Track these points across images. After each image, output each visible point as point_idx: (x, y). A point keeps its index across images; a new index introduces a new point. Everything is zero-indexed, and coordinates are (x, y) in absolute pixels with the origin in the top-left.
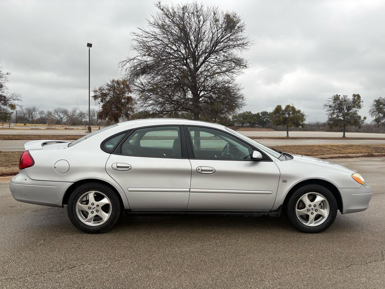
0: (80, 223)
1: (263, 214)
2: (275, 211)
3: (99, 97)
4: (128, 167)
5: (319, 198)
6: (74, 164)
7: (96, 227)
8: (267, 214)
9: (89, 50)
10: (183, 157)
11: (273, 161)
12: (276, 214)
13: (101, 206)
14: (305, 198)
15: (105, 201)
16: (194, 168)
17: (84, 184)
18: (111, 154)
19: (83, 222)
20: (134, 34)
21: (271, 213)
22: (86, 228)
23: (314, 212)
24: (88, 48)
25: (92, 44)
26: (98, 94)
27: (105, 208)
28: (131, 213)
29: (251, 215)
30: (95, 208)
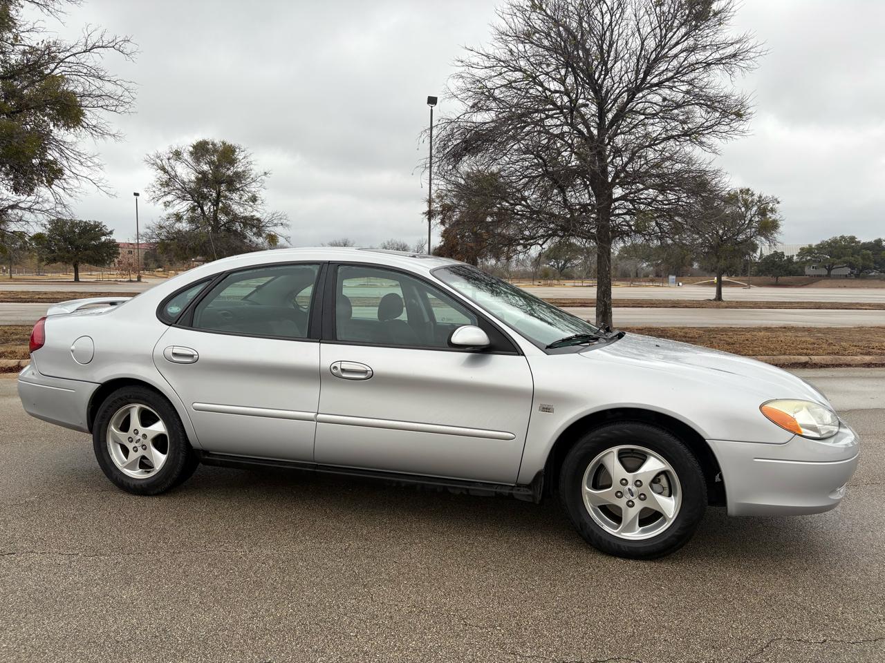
0: (112, 469)
1: (496, 492)
2: (529, 486)
3: (439, 214)
4: (192, 356)
5: (654, 464)
6: (102, 344)
7: (141, 482)
8: (507, 491)
9: (432, 110)
10: (310, 338)
11: (523, 355)
12: (529, 495)
13: (150, 436)
14: (611, 459)
15: (159, 427)
16: (326, 363)
17: (120, 389)
18: (170, 325)
19: (120, 468)
20: (462, 62)
21: (519, 490)
22: (122, 481)
23: (636, 501)
24: (428, 107)
25: (436, 98)
26: (436, 206)
27: (159, 442)
28: (207, 457)
29: (467, 490)
30: (139, 440)
